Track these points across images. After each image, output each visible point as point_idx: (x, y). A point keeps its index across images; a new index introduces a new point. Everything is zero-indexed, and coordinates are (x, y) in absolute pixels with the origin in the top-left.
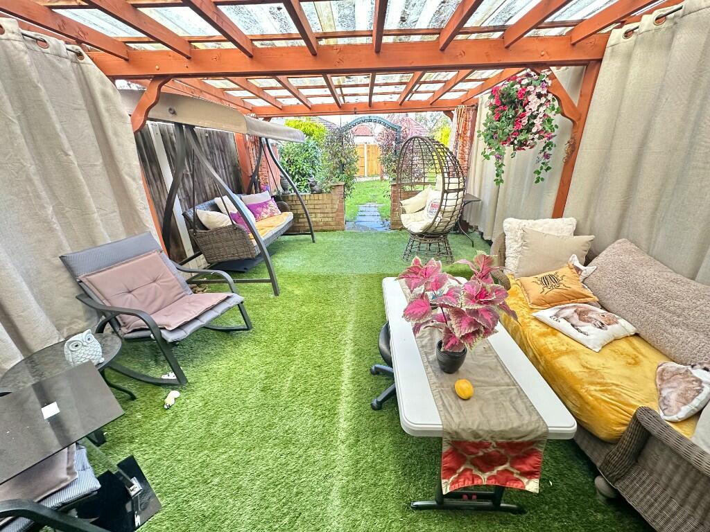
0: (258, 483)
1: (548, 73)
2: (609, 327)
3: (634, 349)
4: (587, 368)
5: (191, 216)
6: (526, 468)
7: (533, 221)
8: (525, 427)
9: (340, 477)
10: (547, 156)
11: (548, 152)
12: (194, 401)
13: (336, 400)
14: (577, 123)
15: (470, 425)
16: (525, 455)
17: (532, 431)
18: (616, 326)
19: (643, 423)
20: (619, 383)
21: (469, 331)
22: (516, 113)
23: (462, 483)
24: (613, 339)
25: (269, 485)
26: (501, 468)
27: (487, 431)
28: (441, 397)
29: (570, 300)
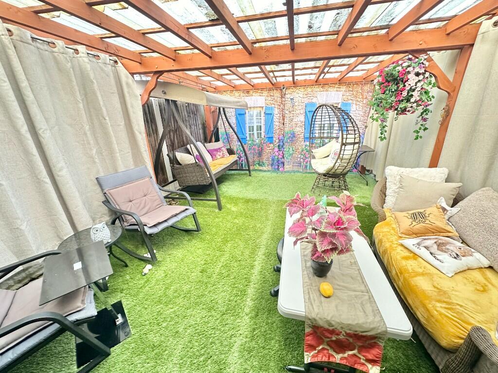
0: (188, 331)
1: (426, 57)
2: (463, 258)
3: (485, 279)
4: (438, 288)
5: (171, 156)
6: (370, 357)
7: (410, 169)
8: (368, 324)
9: (241, 338)
10: (425, 120)
11: (426, 117)
12: (160, 273)
13: (247, 285)
14: (452, 94)
15: (325, 316)
16: (369, 346)
17: (373, 329)
18: (470, 258)
19: (473, 339)
20: (464, 305)
21: (328, 248)
22: (398, 87)
23: (321, 358)
24: (466, 268)
25: (195, 334)
26: (351, 353)
27: (338, 323)
28: (309, 293)
29: (433, 233)
